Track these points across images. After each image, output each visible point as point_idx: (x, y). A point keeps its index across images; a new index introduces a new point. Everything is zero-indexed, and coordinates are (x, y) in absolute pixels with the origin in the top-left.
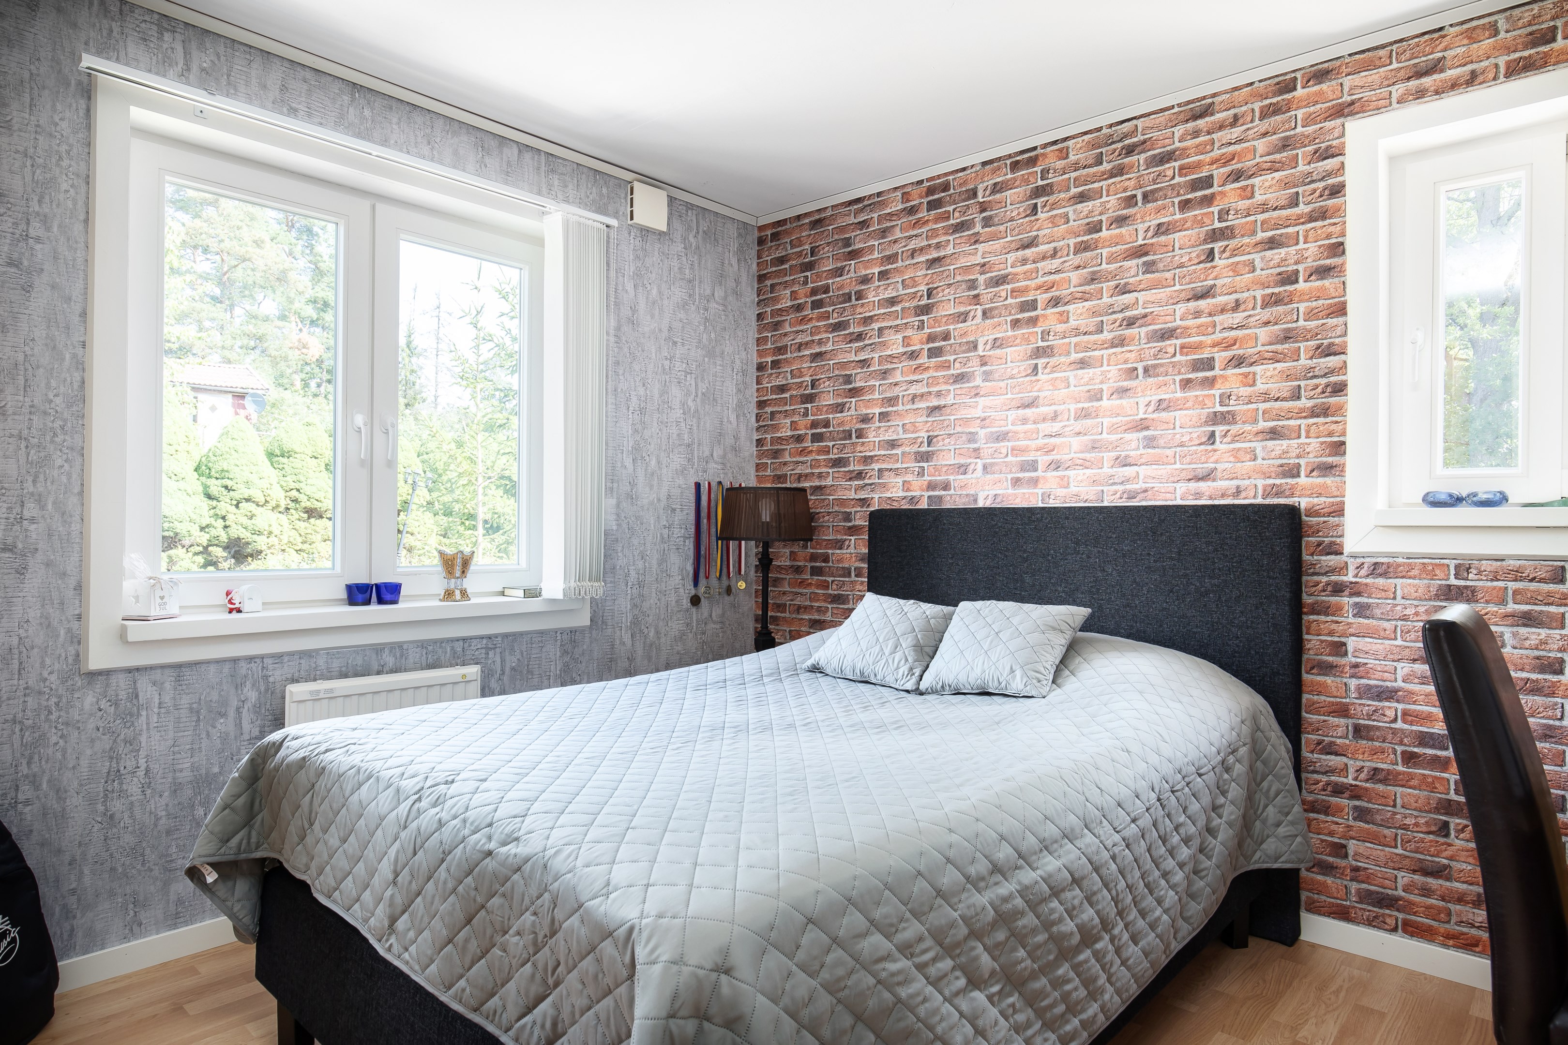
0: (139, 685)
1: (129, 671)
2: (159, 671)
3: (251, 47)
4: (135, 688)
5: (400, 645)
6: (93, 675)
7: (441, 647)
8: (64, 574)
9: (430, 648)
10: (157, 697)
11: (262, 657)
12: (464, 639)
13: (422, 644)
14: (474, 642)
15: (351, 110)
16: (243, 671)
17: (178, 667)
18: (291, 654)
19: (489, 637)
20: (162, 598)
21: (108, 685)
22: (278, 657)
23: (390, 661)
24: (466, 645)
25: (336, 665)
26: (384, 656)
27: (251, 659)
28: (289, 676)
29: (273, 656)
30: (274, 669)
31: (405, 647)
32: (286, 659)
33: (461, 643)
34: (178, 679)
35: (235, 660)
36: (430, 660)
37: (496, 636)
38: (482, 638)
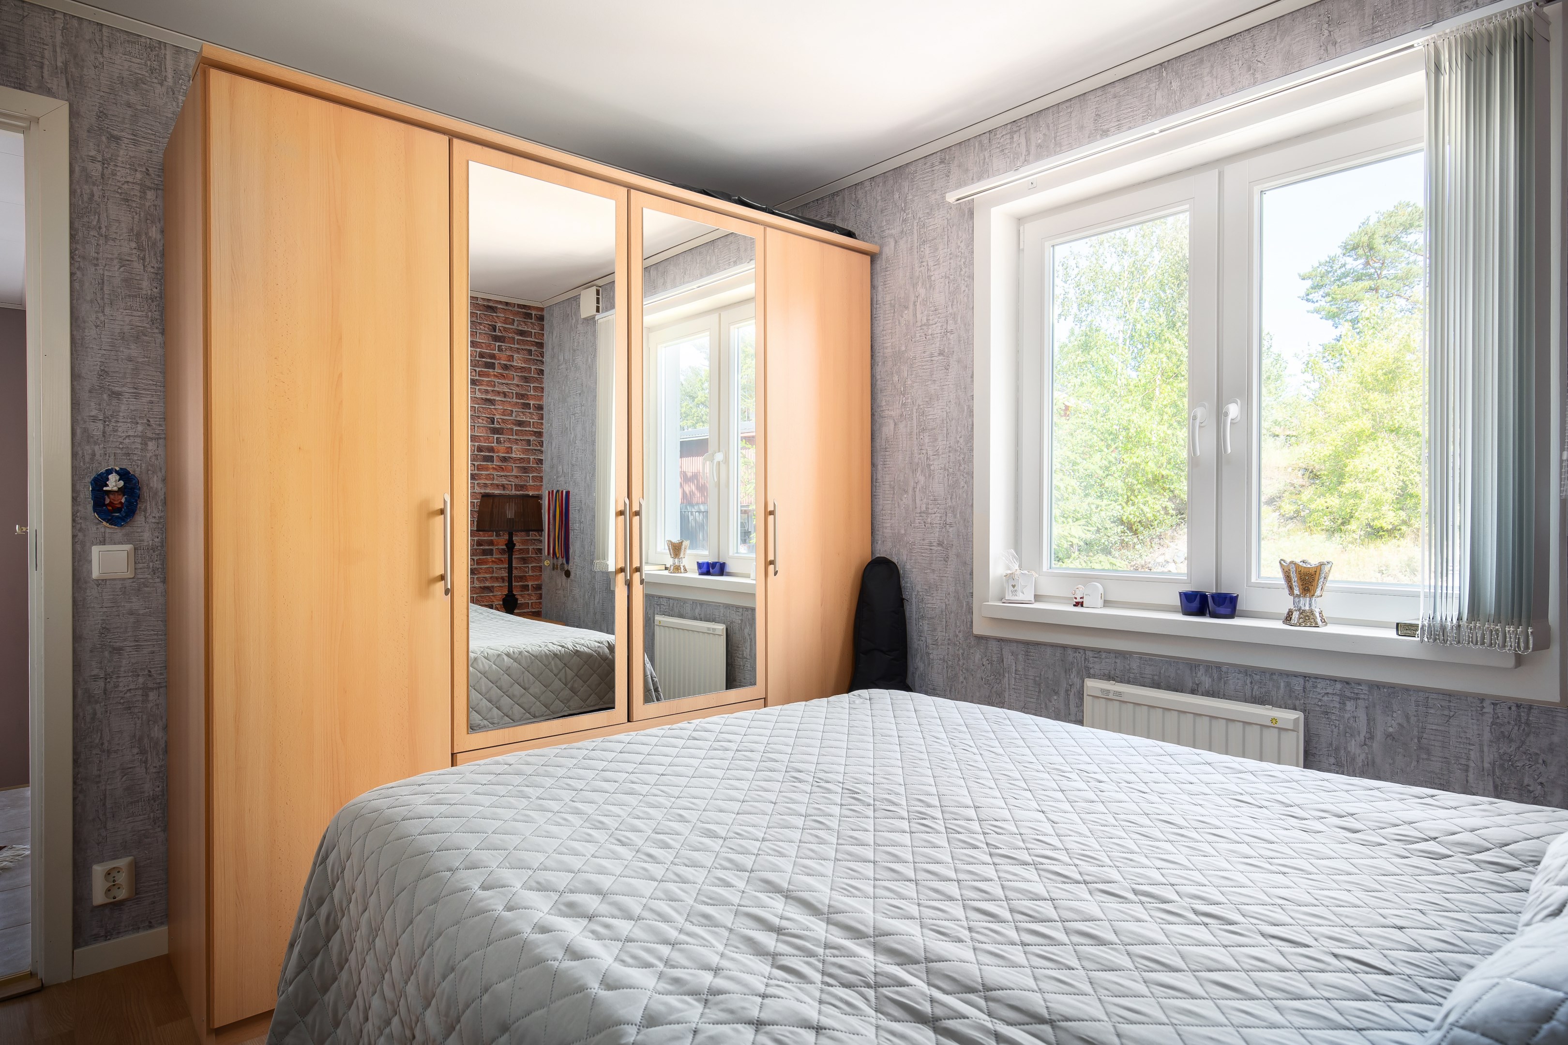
0: (1003, 652)
1: (1000, 640)
2: (1015, 644)
3: (1070, 100)
4: (1002, 655)
5: (1218, 666)
6: (980, 638)
7: (1271, 679)
8: (965, 563)
9: (1257, 678)
10: (1014, 664)
11: (1085, 649)
12: (1306, 677)
13: (1247, 671)
14: (1321, 684)
15: (1159, 94)
16: (1070, 659)
17: (1027, 643)
18: (1109, 651)
19: (1347, 682)
20: (1014, 586)
21: (987, 648)
22: (1098, 651)
23: (1207, 682)
24: (1309, 685)
25: (1148, 671)
26: (1199, 674)
27: (1076, 649)
28: (1107, 672)
29: (1093, 650)
30: (1094, 663)
31: (1224, 669)
32: (1104, 655)
33: (1302, 681)
34: (1027, 654)
35: (1064, 647)
36: (1256, 692)
37: (1359, 683)
38: (1334, 680)
